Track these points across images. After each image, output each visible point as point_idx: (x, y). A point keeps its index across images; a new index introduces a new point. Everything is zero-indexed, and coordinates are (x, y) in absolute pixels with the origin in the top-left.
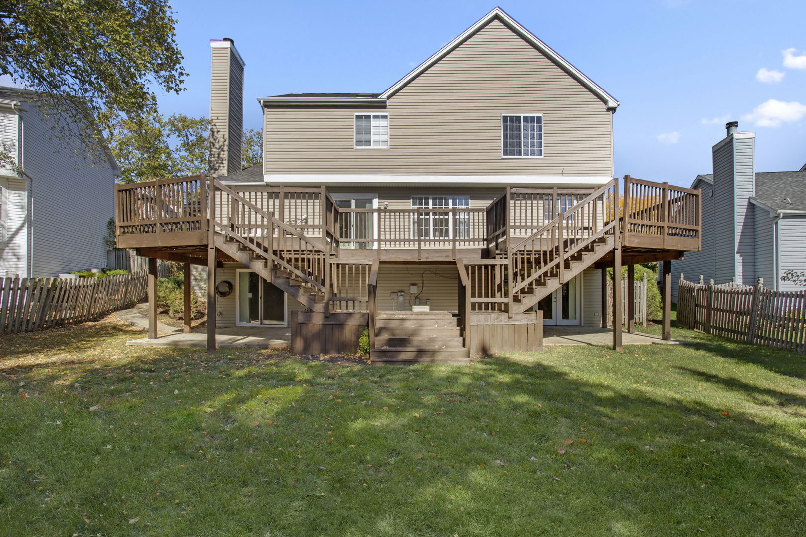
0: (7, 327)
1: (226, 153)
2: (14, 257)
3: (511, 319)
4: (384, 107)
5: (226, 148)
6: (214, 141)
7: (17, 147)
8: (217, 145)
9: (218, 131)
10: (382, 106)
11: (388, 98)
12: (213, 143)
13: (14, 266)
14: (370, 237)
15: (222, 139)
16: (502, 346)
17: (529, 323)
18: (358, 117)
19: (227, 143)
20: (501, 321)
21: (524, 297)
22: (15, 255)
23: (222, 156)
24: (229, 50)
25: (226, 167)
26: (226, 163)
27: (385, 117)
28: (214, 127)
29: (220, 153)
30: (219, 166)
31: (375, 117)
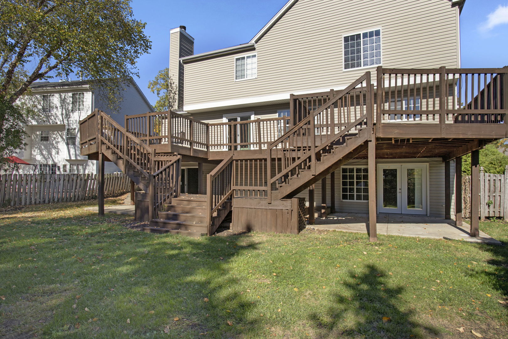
0: (63, 199)
1: (177, 96)
2: (91, 164)
3: (270, 205)
4: (254, 49)
5: (177, 92)
6: (171, 89)
7: (91, 108)
8: (173, 91)
9: (174, 83)
10: (252, 48)
11: (256, 42)
12: (171, 90)
13: (91, 168)
14: (249, 142)
15: (175, 87)
16: (262, 227)
17: (284, 208)
18: (237, 59)
19: (177, 89)
20: (262, 206)
21: (281, 187)
22: (92, 163)
23: (175, 98)
24: (179, 33)
25: (177, 105)
26: (177, 101)
27: (254, 56)
28: (172, 81)
29: (174, 96)
30: (174, 104)
31: (248, 57)
